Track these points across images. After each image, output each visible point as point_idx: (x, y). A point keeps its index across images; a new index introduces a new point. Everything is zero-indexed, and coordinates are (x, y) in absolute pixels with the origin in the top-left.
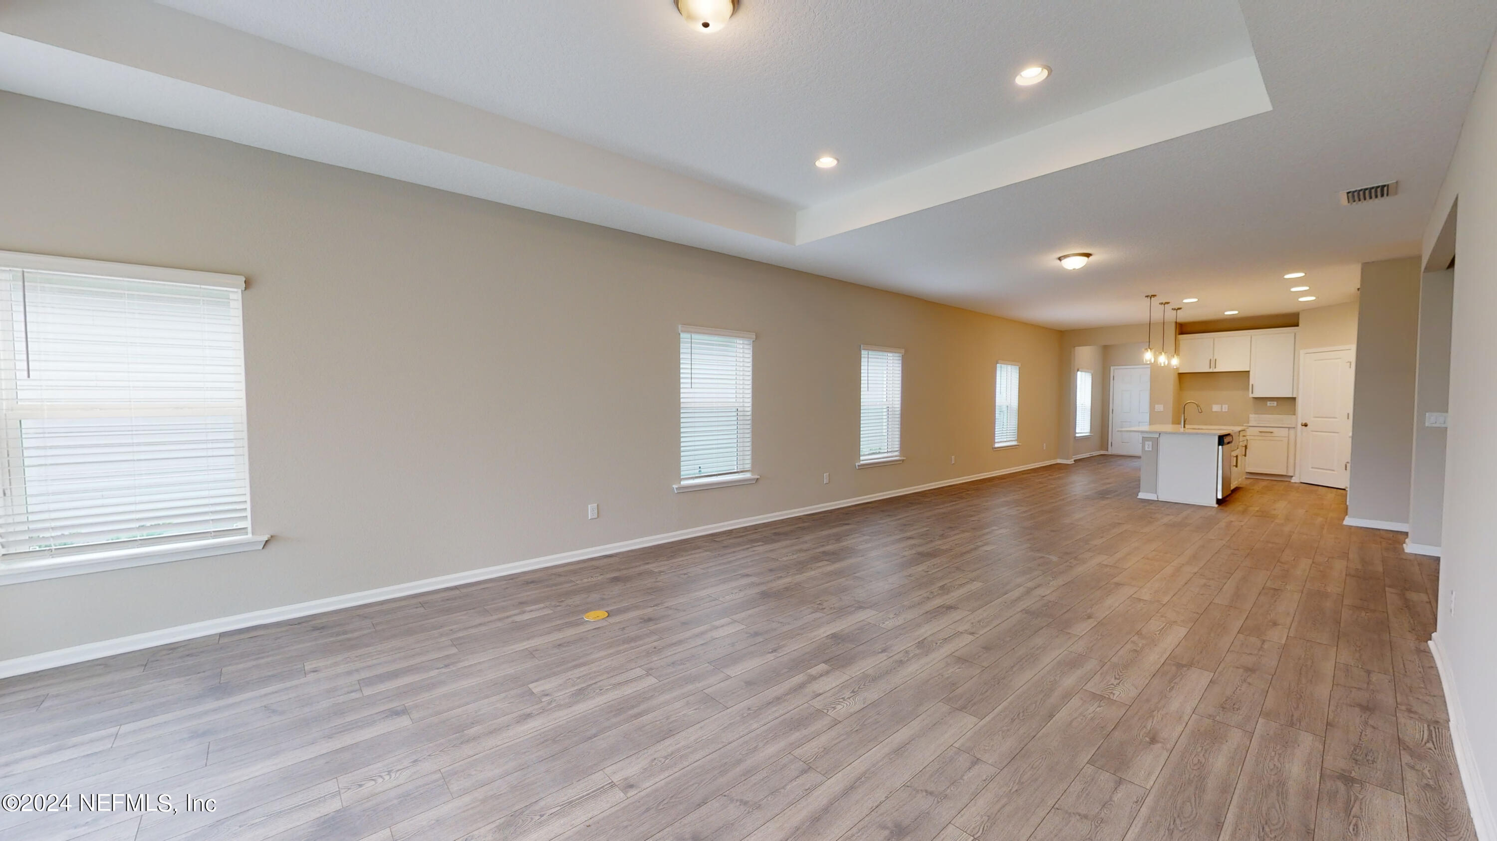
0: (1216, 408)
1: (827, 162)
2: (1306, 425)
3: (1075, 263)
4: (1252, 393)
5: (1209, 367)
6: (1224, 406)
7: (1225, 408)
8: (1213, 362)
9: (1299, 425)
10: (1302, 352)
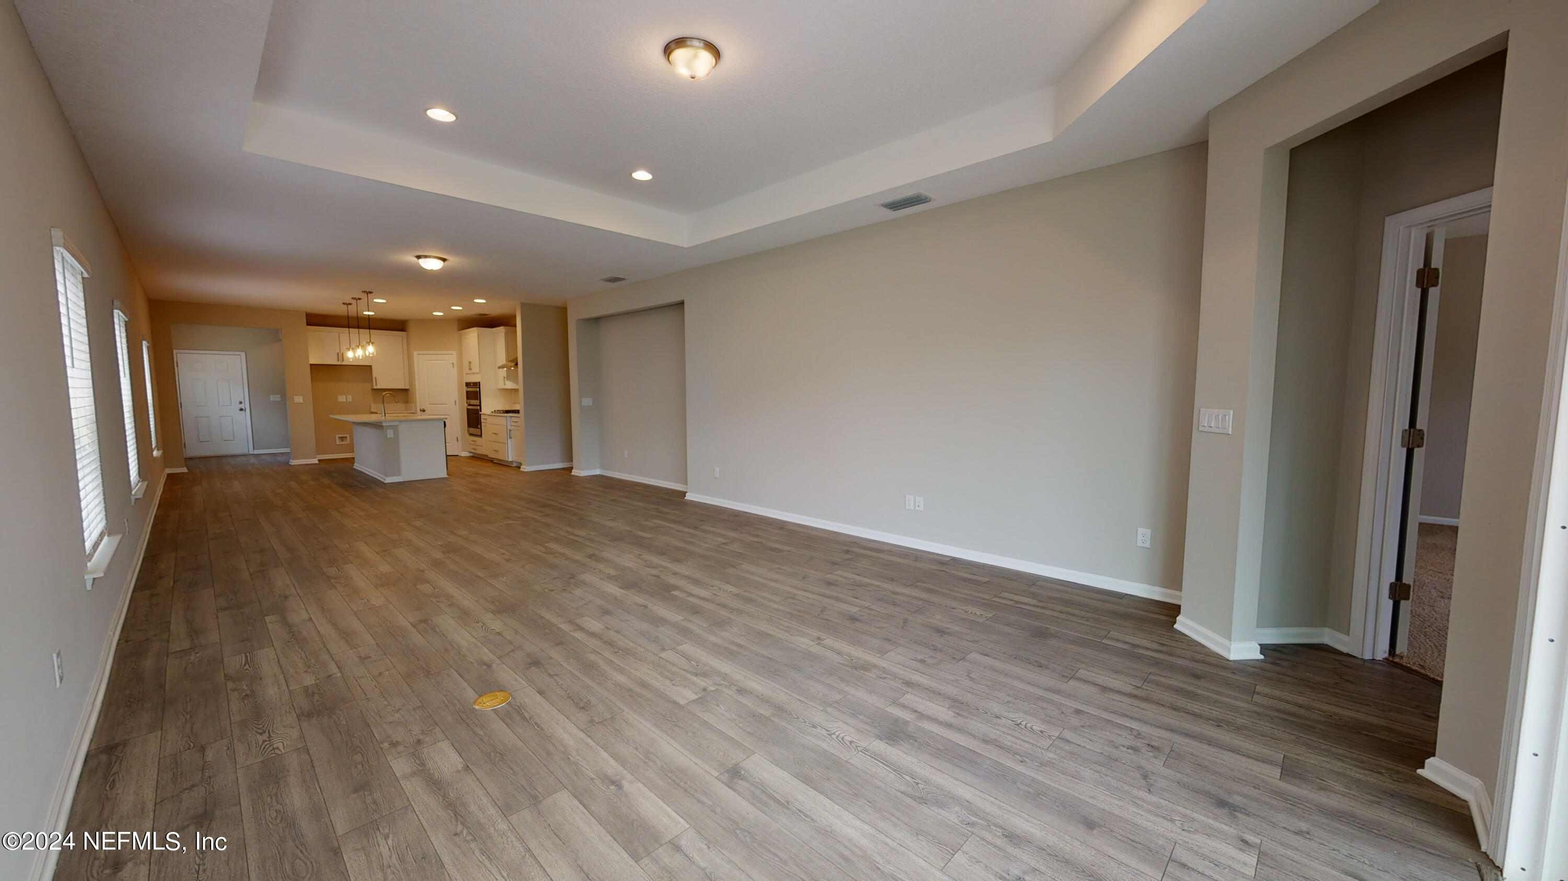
0: (342, 399)
1: (440, 115)
2: (424, 411)
3: (432, 265)
4: (376, 385)
5: (336, 359)
6: (348, 396)
7: (350, 398)
8: (340, 356)
9: (419, 411)
10: (415, 353)
